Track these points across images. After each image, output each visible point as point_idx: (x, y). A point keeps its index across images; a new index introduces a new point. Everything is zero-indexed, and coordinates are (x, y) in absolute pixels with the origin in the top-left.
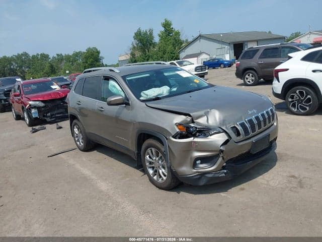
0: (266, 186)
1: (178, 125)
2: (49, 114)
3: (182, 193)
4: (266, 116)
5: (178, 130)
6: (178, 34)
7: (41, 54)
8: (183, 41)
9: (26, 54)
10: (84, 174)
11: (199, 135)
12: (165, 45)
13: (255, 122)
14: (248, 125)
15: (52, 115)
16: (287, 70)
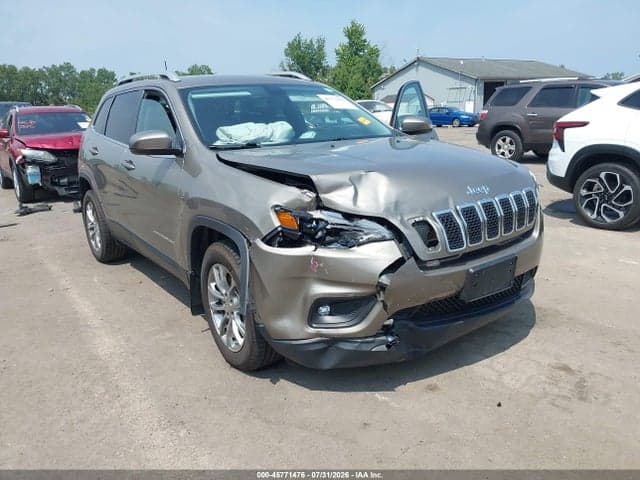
0: (492, 386)
1: (280, 211)
2: (65, 180)
3: (282, 382)
4: (515, 208)
5: (277, 223)
6: (375, 53)
7: (100, 70)
8: (385, 69)
9: (68, 67)
10: (76, 313)
11: (331, 243)
12: (346, 73)
13: (482, 216)
14: (461, 222)
15: (70, 183)
16: (584, 124)
